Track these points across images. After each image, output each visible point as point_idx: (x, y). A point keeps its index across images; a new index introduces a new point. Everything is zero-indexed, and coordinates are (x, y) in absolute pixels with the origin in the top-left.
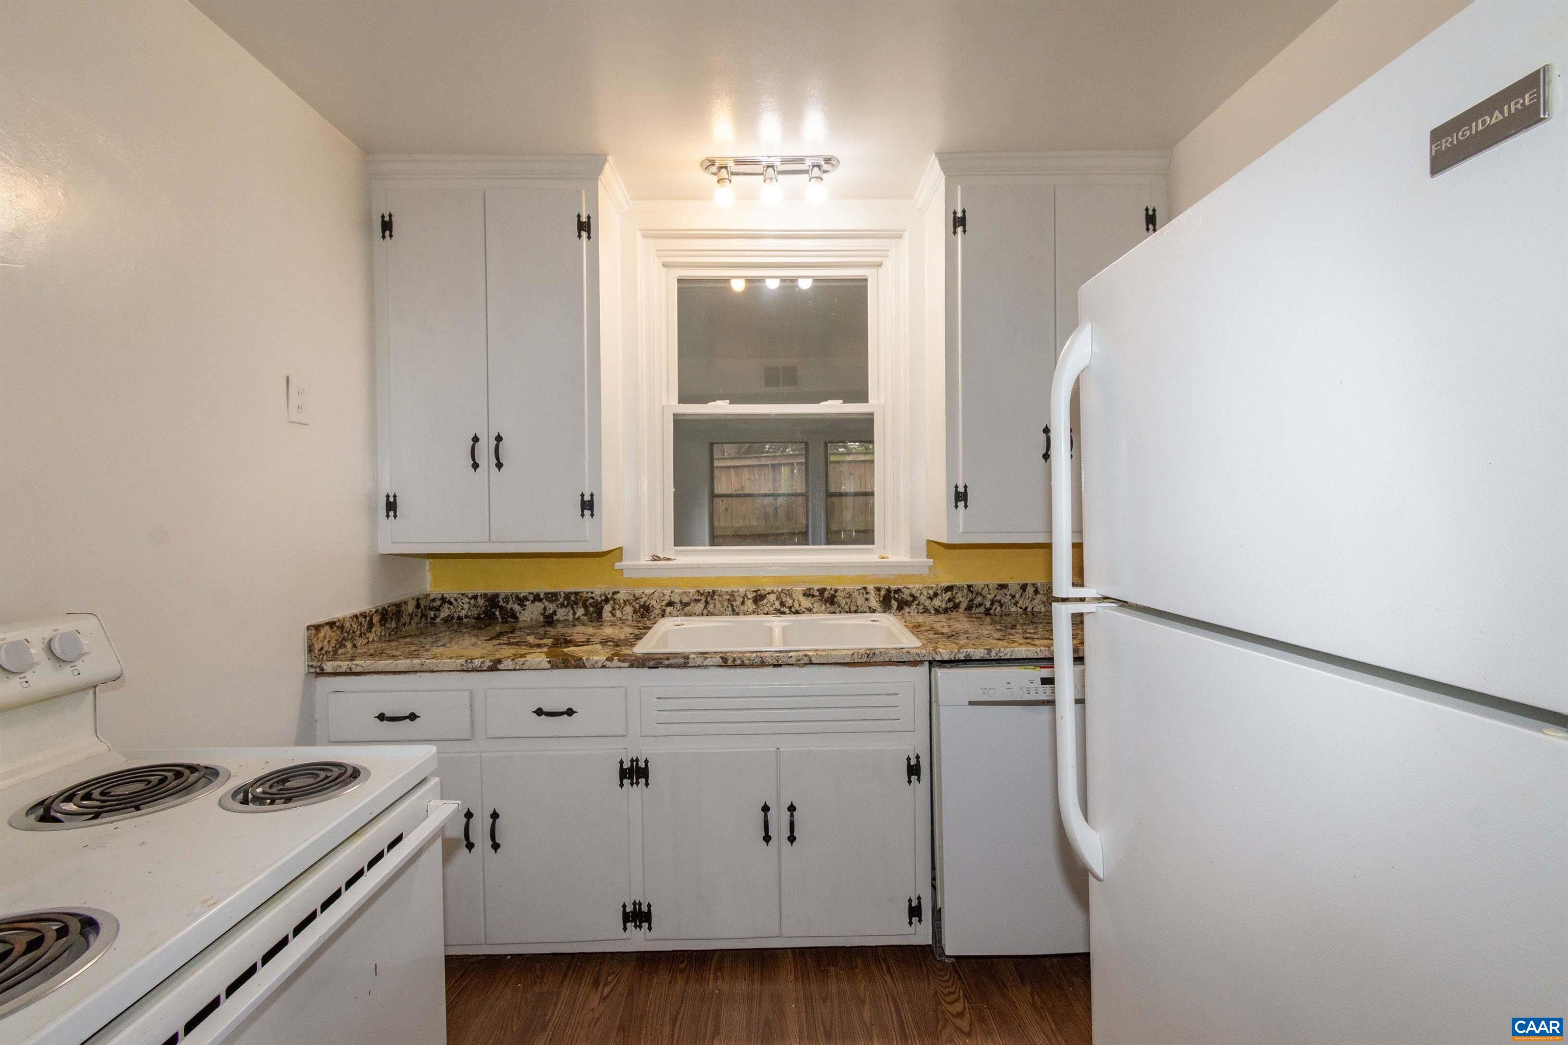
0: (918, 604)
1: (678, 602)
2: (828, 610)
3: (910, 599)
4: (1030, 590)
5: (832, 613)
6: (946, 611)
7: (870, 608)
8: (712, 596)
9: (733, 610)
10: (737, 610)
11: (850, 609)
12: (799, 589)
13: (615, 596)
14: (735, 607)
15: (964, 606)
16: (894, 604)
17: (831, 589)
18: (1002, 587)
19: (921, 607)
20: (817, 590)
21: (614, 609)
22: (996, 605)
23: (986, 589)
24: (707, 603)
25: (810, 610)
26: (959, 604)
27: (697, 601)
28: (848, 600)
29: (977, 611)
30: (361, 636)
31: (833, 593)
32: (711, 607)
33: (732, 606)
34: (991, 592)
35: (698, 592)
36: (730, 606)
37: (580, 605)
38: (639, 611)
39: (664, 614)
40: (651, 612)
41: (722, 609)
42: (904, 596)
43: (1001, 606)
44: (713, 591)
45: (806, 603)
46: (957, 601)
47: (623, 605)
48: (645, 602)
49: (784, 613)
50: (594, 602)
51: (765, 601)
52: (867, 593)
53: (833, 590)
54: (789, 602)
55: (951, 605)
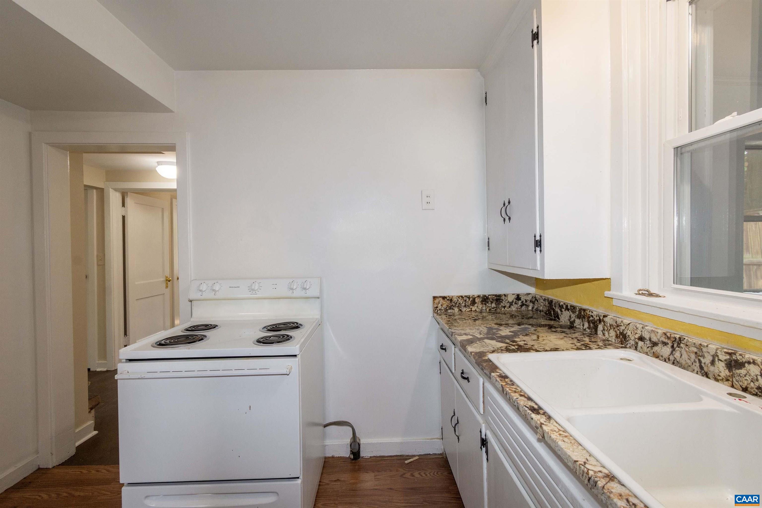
1: (648, 339)
8: (679, 344)
9: (701, 368)
10: (706, 370)
13: (605, 319)
14: (702, 364)
21: (604, 328)
24: (673, 349)
27: (665, 344)
30: (465, 306)
32: (677, 354)
33: (700, 362)
35: (665, 334)
36: (697, 360)
37: (586, 320)
38: (620, 337)
39: (637, 347)
40: (627, 341)
41: (689, 363)
44: (680, 338)
47: (609, 328)
48: (623, 330)
50: (593, 320)
51: (743, 372)
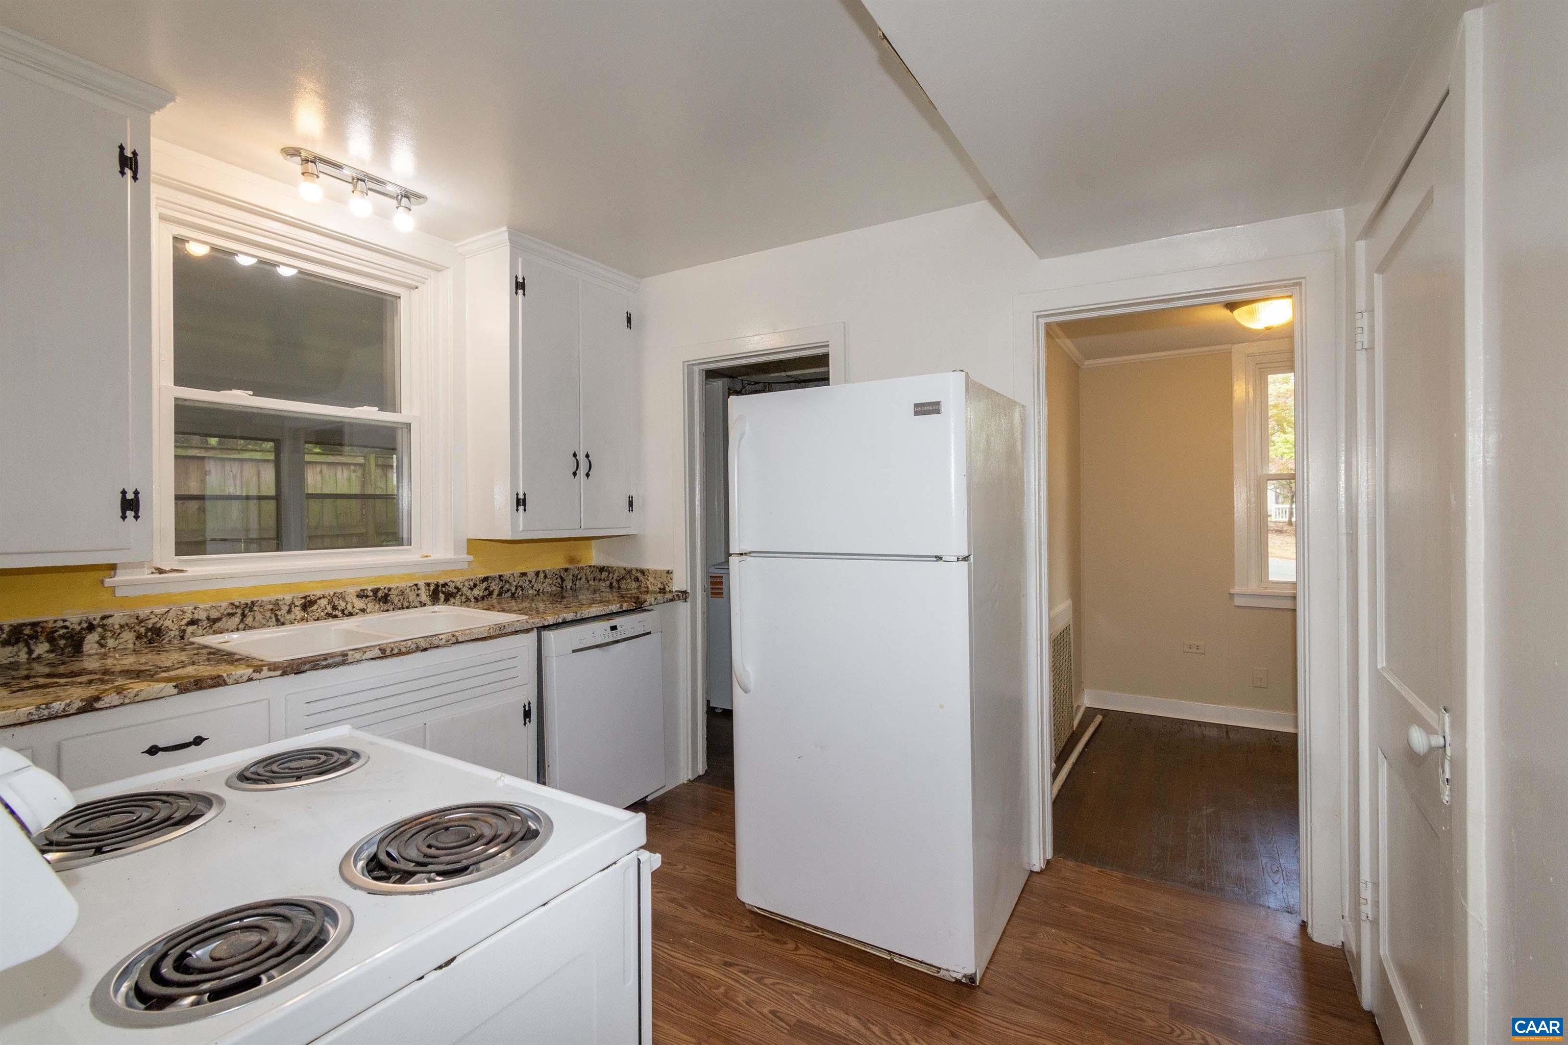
0: (461, 595)
1: (204, 618)
2: (382, 609)
3: (455, 591)
4: (542, 575)
5: (386, 611)
6: (483, 598)
7: (421, 602)
8: (251, 608)
9: (277, 620)
10: (282, 620)
11: (402, 605)
12: (352, 591)
13: (105, 622)
14: (279, 617)
15: (496, 593)
16: (442, 596)
17: (384, 589)
18: (524, 574)
19: (464, 597)
20: (371, 590)
21: (103, 637)
22: (519, 589)
23: (512, 577)
24: (244, 615)
25: (363, 611)
26: (493, 591)
27: (231, 615)
28: (400, 597)
29: (506, 596)
31: (387, 592)
32: (249, 621)
33: (276, 616)
34: (516, 579)
35: (232, 604)
36: (273, 616)
37: (42, 640)
38: (146, 636)
39: (183, 635)
41: (264, 622)
42: (450, 589)
43: (522, 590)
44: (252, 602)
45: (360, 604)
46: (491, 589)
47: (118, 631)
48: (154, 624)
49: (336, 617)
50: (68, 633)
51: (315, 607)
52: (418, 589)
53: (386, 589)
54: (342, 605)
55: (487, 593)
